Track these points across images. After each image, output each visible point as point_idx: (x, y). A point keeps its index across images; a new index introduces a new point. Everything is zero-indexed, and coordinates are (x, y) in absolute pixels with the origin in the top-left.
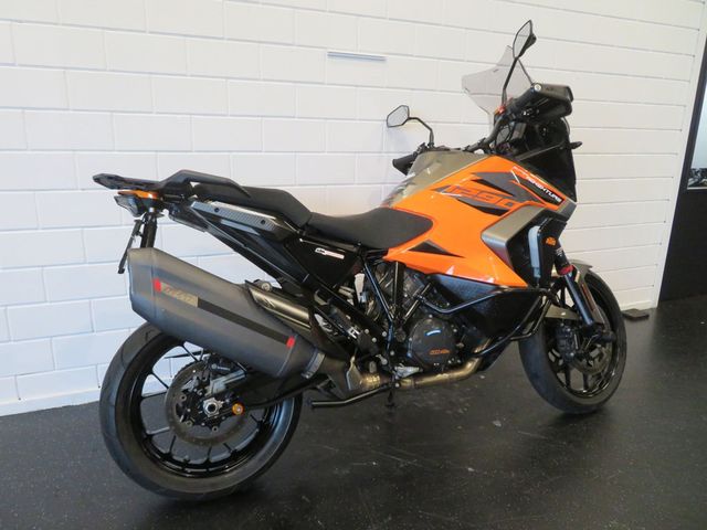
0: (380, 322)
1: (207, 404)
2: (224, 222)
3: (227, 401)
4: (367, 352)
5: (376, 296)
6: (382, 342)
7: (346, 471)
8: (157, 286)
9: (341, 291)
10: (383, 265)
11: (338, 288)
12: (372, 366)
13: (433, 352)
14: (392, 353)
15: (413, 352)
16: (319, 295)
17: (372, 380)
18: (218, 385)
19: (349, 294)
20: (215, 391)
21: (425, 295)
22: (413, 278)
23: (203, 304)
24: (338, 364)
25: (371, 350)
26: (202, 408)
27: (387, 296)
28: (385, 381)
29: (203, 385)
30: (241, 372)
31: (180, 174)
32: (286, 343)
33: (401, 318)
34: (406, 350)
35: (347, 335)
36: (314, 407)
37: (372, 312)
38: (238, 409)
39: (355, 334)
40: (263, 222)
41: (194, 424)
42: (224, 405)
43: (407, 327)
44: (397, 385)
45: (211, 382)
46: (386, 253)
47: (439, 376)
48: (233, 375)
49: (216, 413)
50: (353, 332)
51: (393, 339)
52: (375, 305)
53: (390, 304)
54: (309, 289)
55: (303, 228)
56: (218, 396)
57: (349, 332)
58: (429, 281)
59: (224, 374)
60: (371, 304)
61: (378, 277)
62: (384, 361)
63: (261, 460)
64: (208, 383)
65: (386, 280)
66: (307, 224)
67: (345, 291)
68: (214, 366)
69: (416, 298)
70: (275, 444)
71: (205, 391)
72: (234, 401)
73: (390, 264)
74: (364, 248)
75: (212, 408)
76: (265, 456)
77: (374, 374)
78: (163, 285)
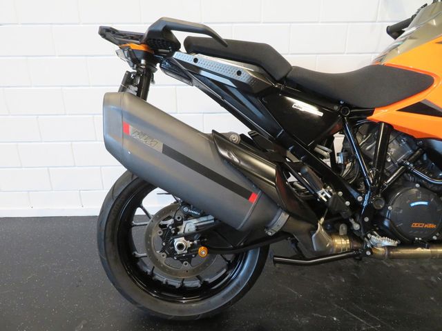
0: (355, 186)
1: (177, 241)
2: (203, 73)
3: (195, 242)
4: (338, 214)
5: (355, 158)
6: (356, 206)
7: (305, 321)
8: (126, 129)
9: (317, 149)
10: (367, 126)
11: (314, 146)
12: (343, 228)
13: (415, 225)
14: (367, 219)
15: (391, 221)
16: (292, 152)
17: (341, 243)
18: (190, 226)
19: (325, 154)
20: (186, 231)
21: (414, 162)
22: (399, 142)
23: (168, 151)
24: (304, 226)
25: (343, 214)
26: (173, 245)
27: (367, 159)
28: (355, 246)
29: (177, 224)
30: (211, 217)
31: (160, 21)
32: (248, 198)
33: (381, 183)
34: (383, 218)
35: (317, 196)
36: (275, 262)
37: (348, 175)
38: (203, 251)
39: (326, 197)
40: (239, 73)
41: (168, 256)
42: (192, 245)
43: (387, 194)
44: (368, 253)
45: (184, 222)
46: (371, 113)
47: (419, 250)
48: (204, 219)
49: (184, 251)
50: (324, 194)
51: (369, 205)
52: (352, 167)
53: (370, 167)
54: (282, 144)
55: (281, 81)
56: (188, 237)
57: (319, 193)
58: (420, 147)
59: (196, 217)
60: (349, 165)
61: (359, 138)
62: (356, 227)
63: (224, 297)
64: (181, 224)
65: (368, 142)
66: (285, 77)
67: (323, 150)
68: (186, 209)
69: (401, 164)
70: (238, 285)
71: (178, 230)
72: (201, 244)
73: (375, 126)
74: (348, 106)
75: (180, 246)
76: (228, 295)
77: (344, 237)
78: (131, 128)
